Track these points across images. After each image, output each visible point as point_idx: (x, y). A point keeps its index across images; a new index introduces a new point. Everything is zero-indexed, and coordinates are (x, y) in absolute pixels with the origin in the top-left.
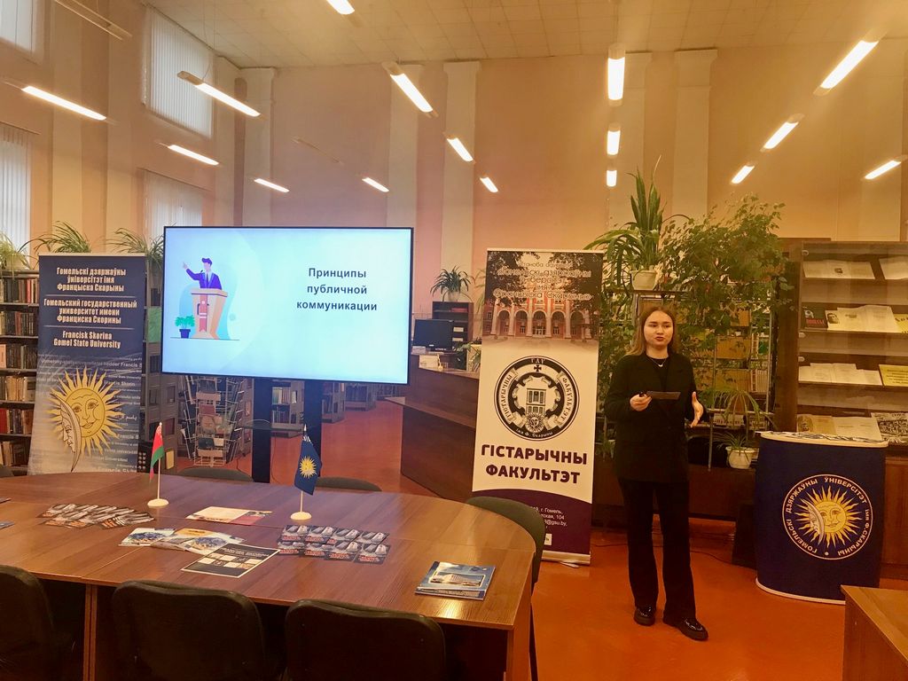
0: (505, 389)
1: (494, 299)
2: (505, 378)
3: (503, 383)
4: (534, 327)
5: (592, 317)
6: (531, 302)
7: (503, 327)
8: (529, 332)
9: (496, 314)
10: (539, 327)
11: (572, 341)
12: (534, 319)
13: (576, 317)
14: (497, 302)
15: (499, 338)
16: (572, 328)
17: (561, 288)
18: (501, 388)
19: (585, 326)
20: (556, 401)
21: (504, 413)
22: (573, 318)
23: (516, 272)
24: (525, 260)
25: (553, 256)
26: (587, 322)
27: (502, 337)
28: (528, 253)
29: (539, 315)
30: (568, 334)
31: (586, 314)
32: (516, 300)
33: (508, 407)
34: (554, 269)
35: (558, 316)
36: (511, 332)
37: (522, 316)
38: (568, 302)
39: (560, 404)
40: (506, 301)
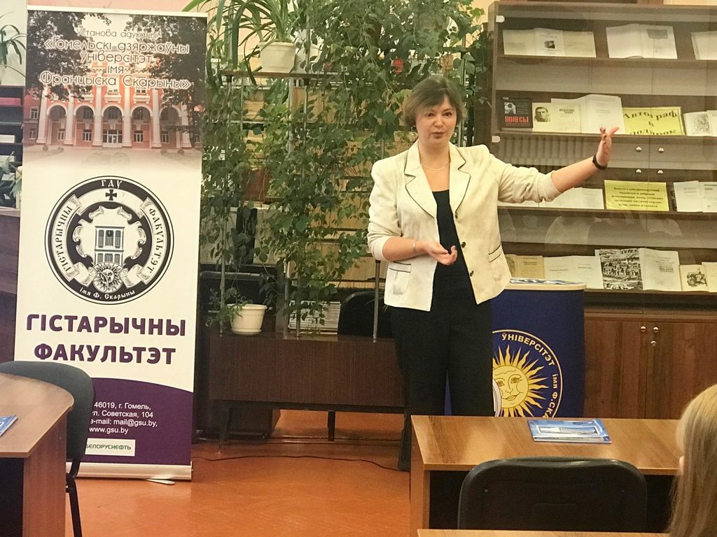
0: (62, 227)
1: (41, 87)
2: (61, 212)
3: (58, 219)
4: (105, 132)
5: (193, 116)
6: (99, 91)
7: (56, 132)
8: (97, 139)
9: (45, 111)
10: (112, 133)
11: (163, 153)
12: (104, 120)
13: (168, 115)
14: (46, 92)
15: (50, 148)
16: (162, 132)
17: (144, 71)
18: (56, 227)
19: (182, 129)
20: (140, 245)
21: (60, 265)
22: (163, 117)
23: (75, 45)
24: (88, 26)
25: (131, 20)
26: (185, 122)
27: (55, 148)
28: (92, 14)
29: (113, 113)
30: (157, 141)
31: (182, 111)
32: (76, 89)
33: (66, 255)
34: (133, 41)
35: (140, 114)
36: (69, 138)
37: (85, 114)
38: (155, 92)
39: (146, 248)
40: (59, 91)
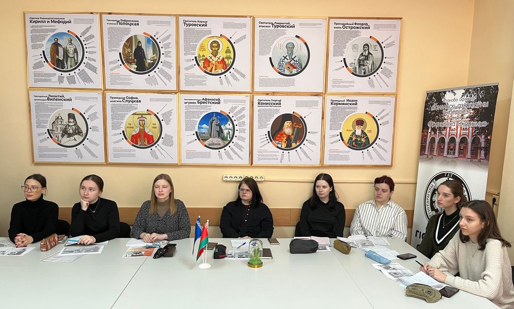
0: (430, 193)
1: (428, 128)
2: (430, 187)
3: (428, 189)
4: (448, 149)
6: (448, 129)
7: (432, 149)
8: (445, 153)
9: (429, 140)
10: (451, 150)
11: (471, 161)
12: (449, 144)
13: (475, 141)
14: (430, 131)
15: (429, 157)
16: (472, 150)
17: (467, 118)
18: (427, 193)
19: (481, 148)
21: (427, 210)
22: (473, 142)
23: (441, 107)
24: (447, 97)
25: (464, 91)
26: (483, 145)
27: (431, 157)
28: (449, 92)
29: (452, 140)
30: (469, 155)
31: (482, 139)
32: (440, 129)
33: (429, 206)
34: (464, 102)
35: (463, 140)
36: (435, 153)
37: (442, 140)
38: (471, 129)
40: (434, 130)
